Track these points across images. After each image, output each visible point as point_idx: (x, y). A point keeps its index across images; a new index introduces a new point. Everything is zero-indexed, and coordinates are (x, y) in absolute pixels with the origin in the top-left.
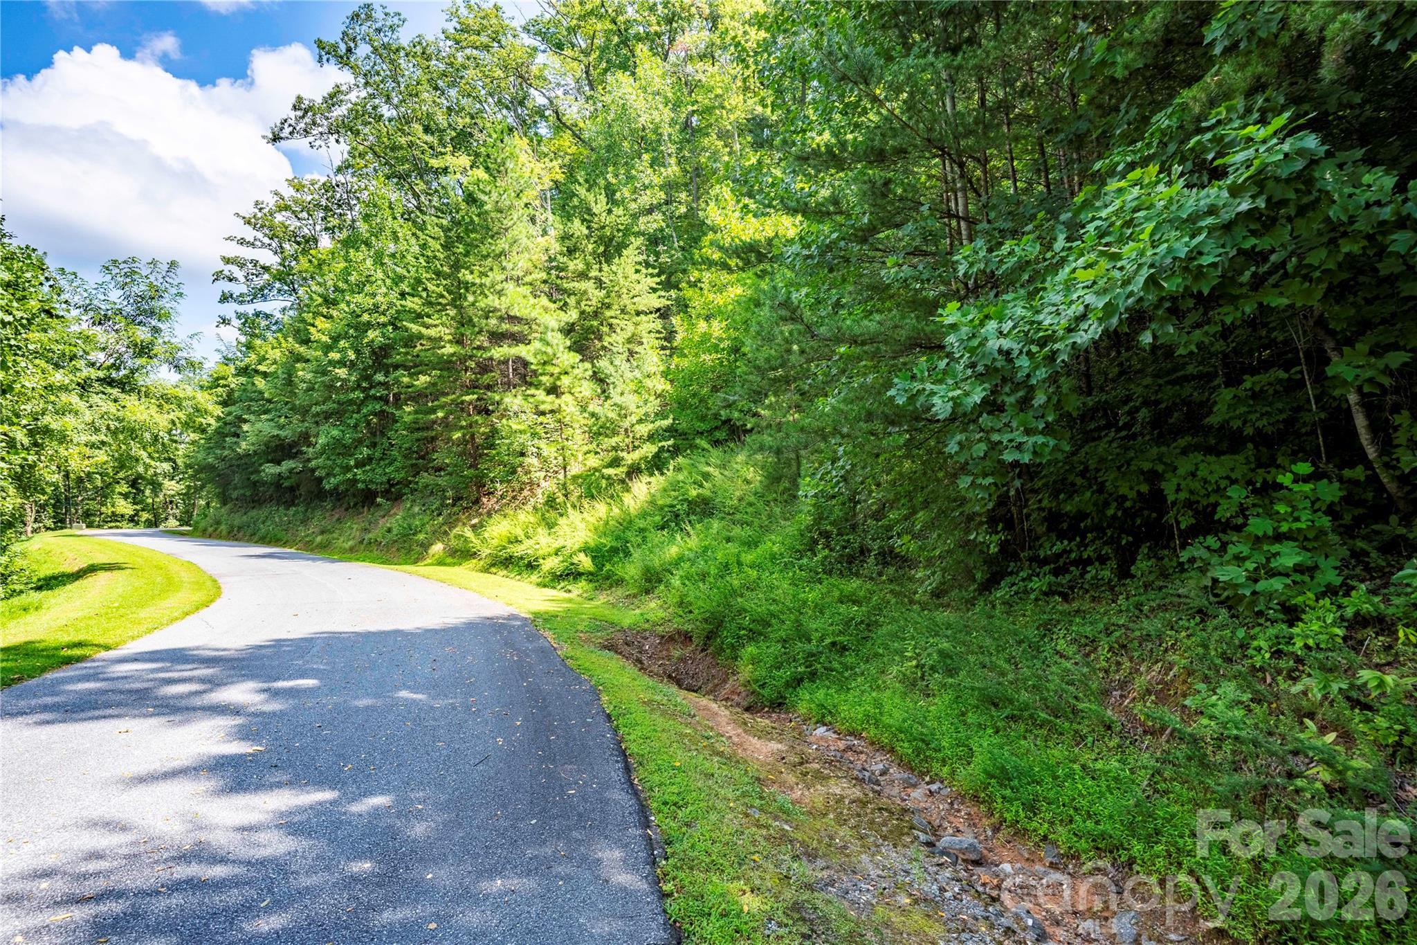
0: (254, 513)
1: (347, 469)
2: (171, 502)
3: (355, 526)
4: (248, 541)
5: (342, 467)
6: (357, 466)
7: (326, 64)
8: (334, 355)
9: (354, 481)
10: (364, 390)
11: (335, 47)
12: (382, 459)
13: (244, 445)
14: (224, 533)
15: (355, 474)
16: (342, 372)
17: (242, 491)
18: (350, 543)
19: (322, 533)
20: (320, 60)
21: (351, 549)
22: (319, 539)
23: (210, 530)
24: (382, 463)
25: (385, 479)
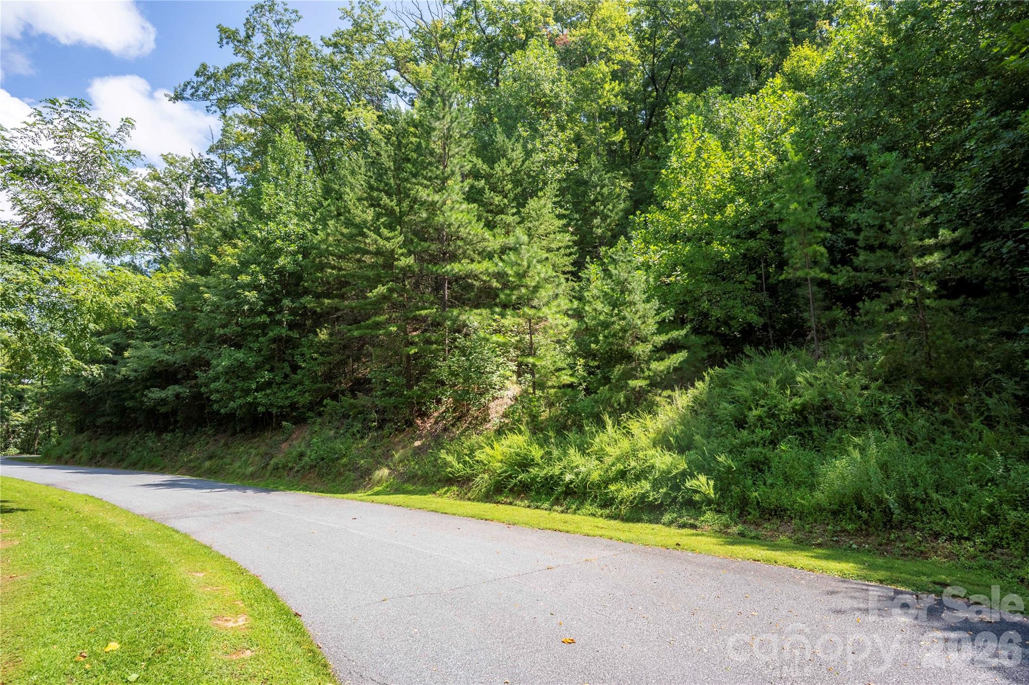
0: (120, 439)
1: (247, 392)
2: (14, 432)
3: (253, 451)
4: (114, 467)
5: (242, 390)
6: (257, 390)
7: (225, 46)
8: (244, 278)
9: (254, 405)
10: (270, 314)
11: (236, 32)
12: (282, 383)
13: (124, 370)
14: (84, 459)
15: (256, 398)
16: (252, 295)
17: (108, 419)
18: (251, 469)
19: (210, 458)
20: (220, 42)
21: (252, 475)
22: (207, 464)
23: (67, 456)
24: (283, 387)
25: (287, 403)
